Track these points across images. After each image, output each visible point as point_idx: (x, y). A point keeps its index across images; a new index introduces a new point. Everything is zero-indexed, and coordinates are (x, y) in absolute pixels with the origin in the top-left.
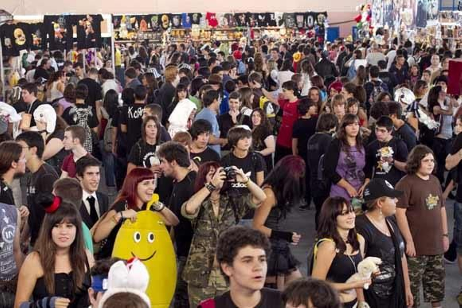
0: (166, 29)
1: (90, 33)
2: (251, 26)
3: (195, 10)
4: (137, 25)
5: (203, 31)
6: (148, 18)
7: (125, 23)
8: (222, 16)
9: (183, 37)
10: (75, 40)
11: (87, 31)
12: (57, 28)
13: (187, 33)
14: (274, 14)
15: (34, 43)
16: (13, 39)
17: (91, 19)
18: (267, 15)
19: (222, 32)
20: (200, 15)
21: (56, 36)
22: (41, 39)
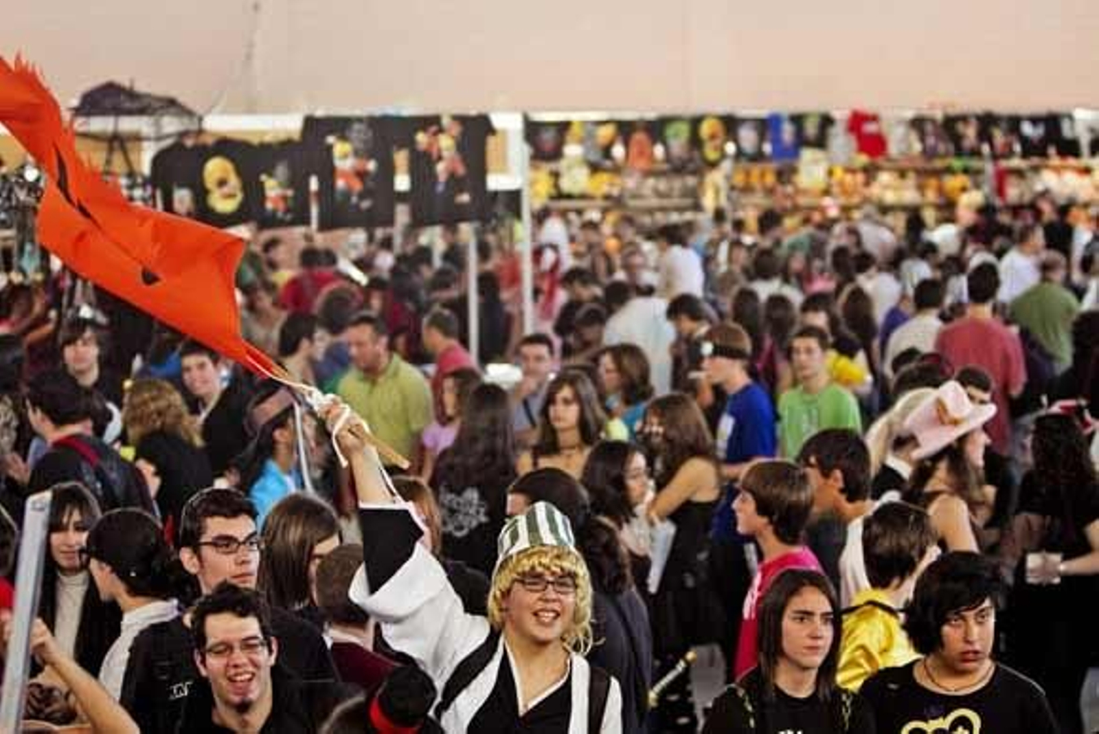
0: (713, 165)
1: (452, 176)
2: (995, 157)
3: (810, 104)
4: (618, 151)
5: (839, 173)
6: (656, 129)
7: (581, 141)
8: (900, 122)
9: (770, 192)
10: (402, 197)
11: (441, 168)
12: (345, 156)
13: (785, 178)
14: (1071, 117)
15: (269, 206)
16: (201, 194)
17: (456, 129)
18: (1052, 122)
19: (902, 174)
20: (827, 121)
21: (340, 184)
22: (290, 193)
